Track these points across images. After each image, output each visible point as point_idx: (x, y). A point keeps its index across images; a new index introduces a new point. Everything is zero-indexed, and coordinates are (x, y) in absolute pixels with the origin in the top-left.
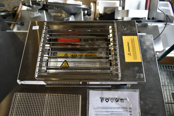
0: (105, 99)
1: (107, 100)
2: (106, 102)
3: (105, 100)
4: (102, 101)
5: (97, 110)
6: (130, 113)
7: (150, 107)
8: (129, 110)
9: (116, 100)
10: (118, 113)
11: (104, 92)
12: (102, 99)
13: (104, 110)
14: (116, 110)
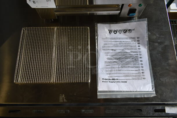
0: (113, 31)
1: (115, 32)
2: (115, 33)
3: (113, 32)
4: (110, 33)
5: (106, 40)
6: (138, 42)
7: (157, 36)
8: (137, 39)
9: (124, 31)
10: (126, 42)
11: (112, 25)
12: (110, 32)
13: (113, 40)
14: (124, 40)
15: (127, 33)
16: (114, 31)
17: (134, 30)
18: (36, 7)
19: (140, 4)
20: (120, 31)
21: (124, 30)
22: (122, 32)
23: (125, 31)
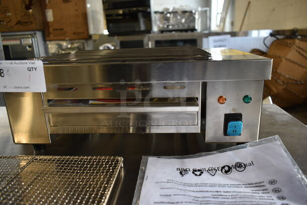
0: (191, 170)
1: (198, 173)
2: (196, 175)
3: (190, 173)
6: (278, 194)
8: (270, 187)
9: (224, 171)
12: (183, 172)
13: (190, 188)
15: (234, 174)
16: (196, 171)
17: (252, 164)
18: (5, 87)
19: (246, 96)
20: (212, 171)
21: (223, 167)
22: (219, 172)
23: (227, 170)
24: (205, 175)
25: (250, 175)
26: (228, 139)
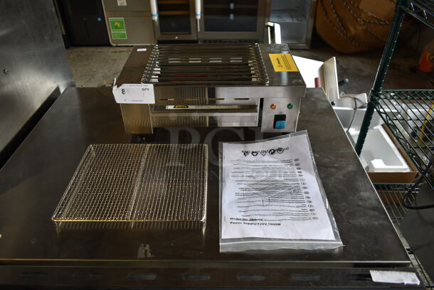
0: (251, 152)
1: (255, 154)
2: (254, 156)
3: (250, 154)
4: (245, 155)
6: (298, 167)
8: (294, 163)
10: (275, 167)
11: (248, 145)
12: (246, 153)
13: (250, 164)
14: (271, 164)
15: (277, 155)
16: (254, 152)
17: (287, 149)
19: (290, 105)
20: (264, 153)
21: (271, 150)
22: (268, 153)
23: (272, 152)
24: (259, 155)
25: (285, 156)
26: (276, 130)
